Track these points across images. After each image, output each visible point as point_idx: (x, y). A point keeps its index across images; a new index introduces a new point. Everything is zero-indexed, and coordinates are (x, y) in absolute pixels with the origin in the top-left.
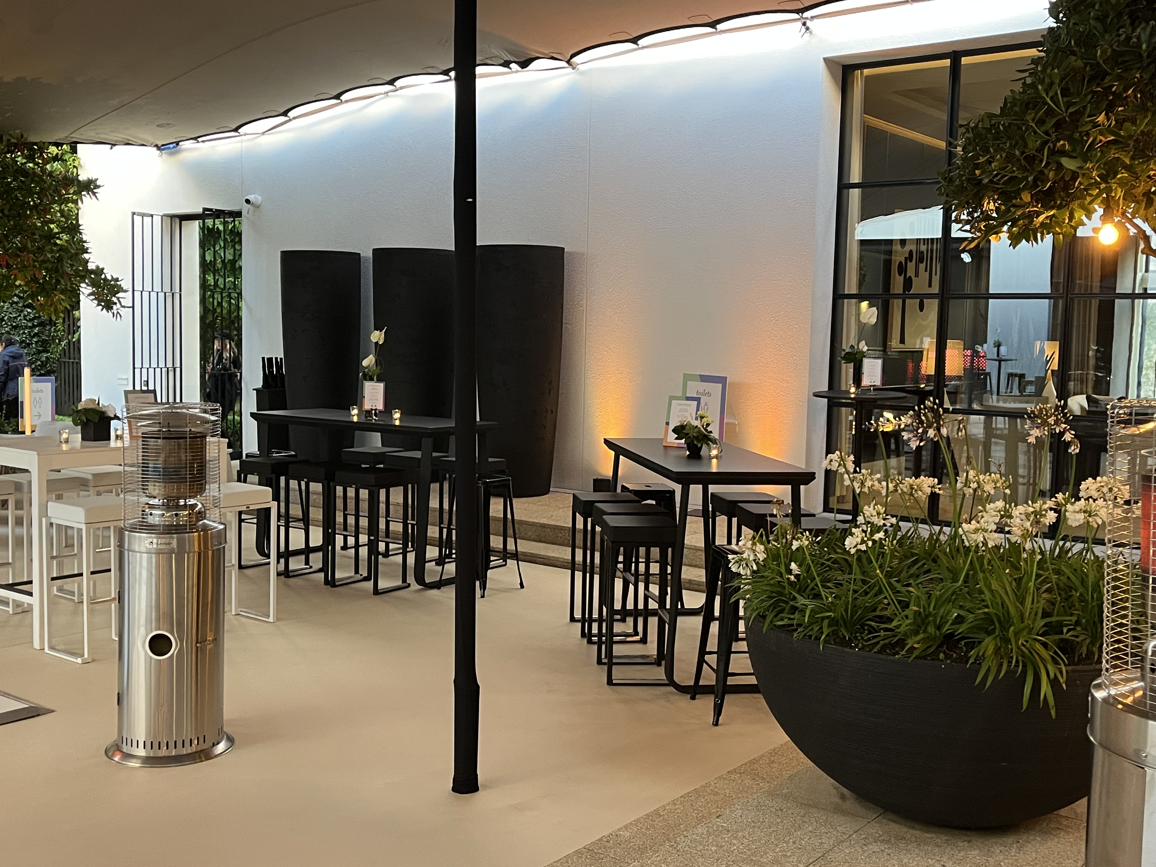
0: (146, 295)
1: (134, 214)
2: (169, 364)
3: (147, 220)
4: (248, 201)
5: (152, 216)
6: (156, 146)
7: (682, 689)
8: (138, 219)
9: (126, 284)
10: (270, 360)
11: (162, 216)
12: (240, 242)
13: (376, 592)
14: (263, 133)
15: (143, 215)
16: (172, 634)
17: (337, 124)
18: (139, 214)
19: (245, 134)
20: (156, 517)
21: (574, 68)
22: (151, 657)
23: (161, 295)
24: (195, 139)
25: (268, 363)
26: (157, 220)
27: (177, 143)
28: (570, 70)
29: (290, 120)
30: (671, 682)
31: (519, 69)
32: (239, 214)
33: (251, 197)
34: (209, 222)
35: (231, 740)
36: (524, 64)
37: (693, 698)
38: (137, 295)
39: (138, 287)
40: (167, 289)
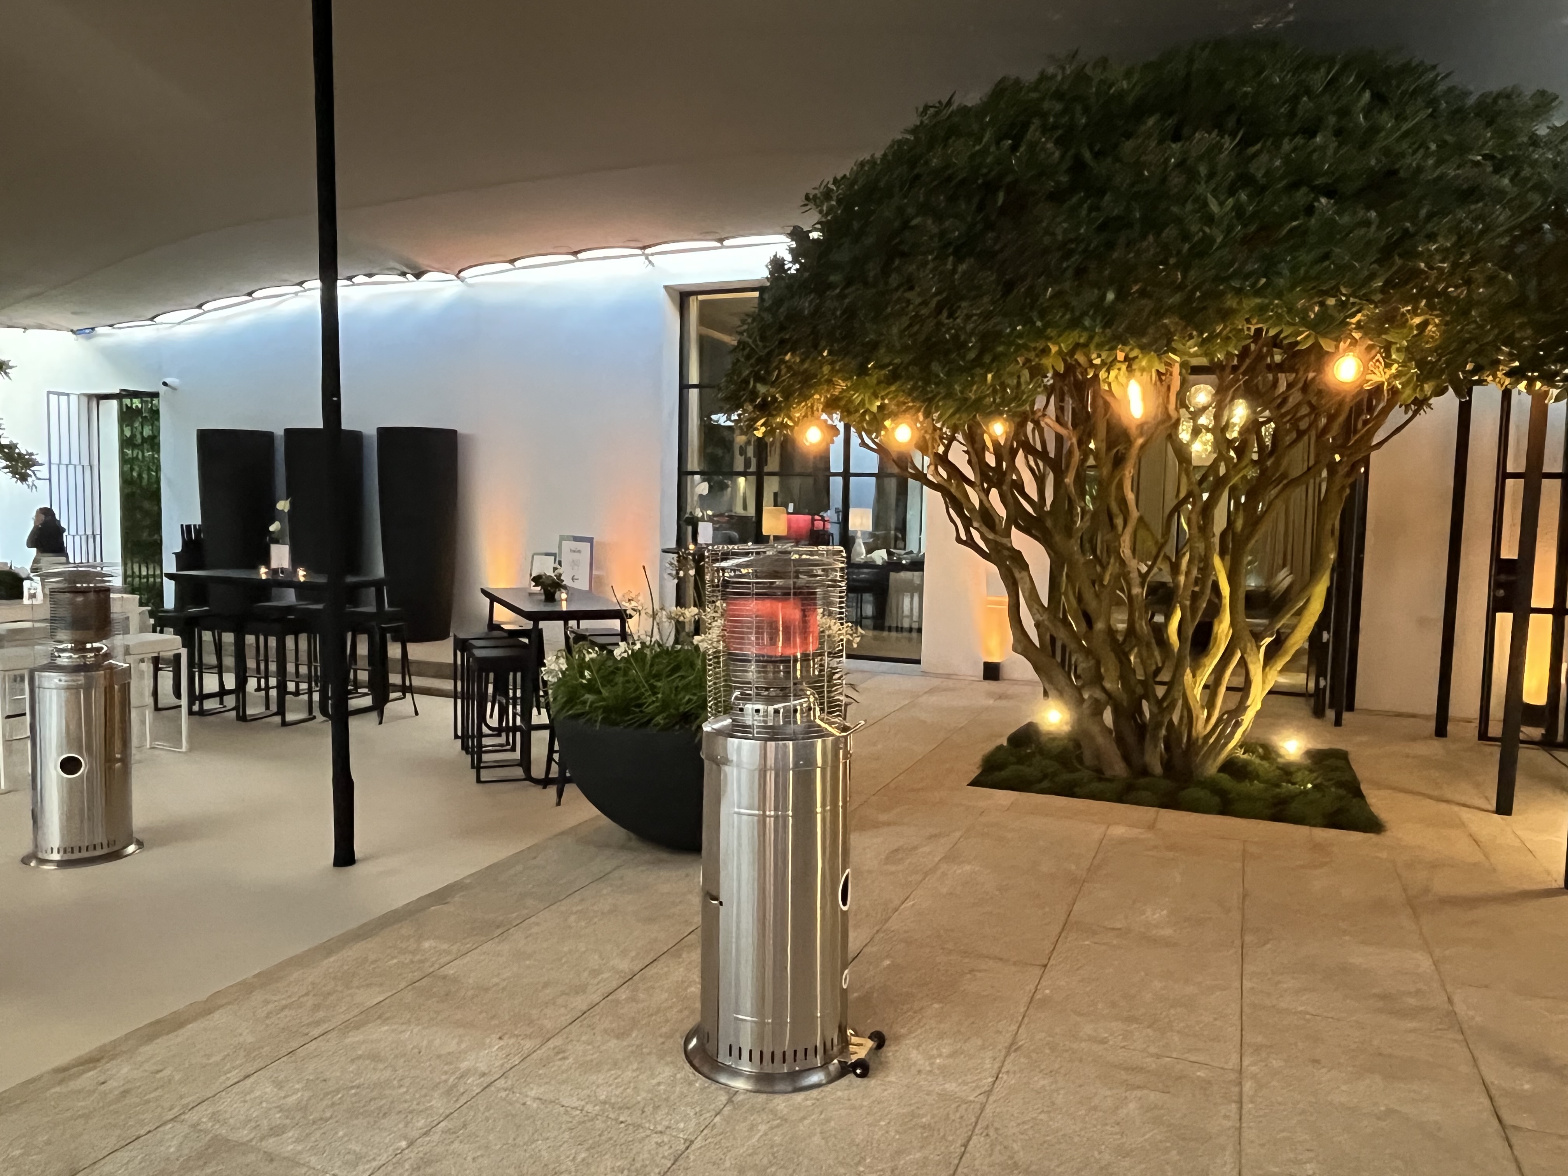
0: (63, 468)
1: (49, 393)
2: (89, 532)
3: (63, 399)
4: (165, 384)
5: (68, 395)
6: (72, 331)
7: (537, 782)
8: (53, 398)
9: (41, 457)
10: (189, 527)
11: (79, 396)
12: (158, 419)
13: (284, 724)
14: (179, 323)
15: (59, 394)
16: (83, 757)
17: (251, 317)
18: (54, 393)
19: (162, 324)
20: (65, 659)
21: (462, 281)
22: (63, 777)
23: (79, 469)
24: (111, 326)
25: (186, 530)
26: (74, 399)
27: (93, 329)
28: (459, 282)
29: (205, 312)
30: (529, 777)
31: (414, 279)
32: (156, 395)
33: (167, 380)
34: (127, 401)
35: (140, 844)
36: (418, 276)
37: (545, 787)
38: (54, 468)
39: (55, 459)
40: (85, 462)
